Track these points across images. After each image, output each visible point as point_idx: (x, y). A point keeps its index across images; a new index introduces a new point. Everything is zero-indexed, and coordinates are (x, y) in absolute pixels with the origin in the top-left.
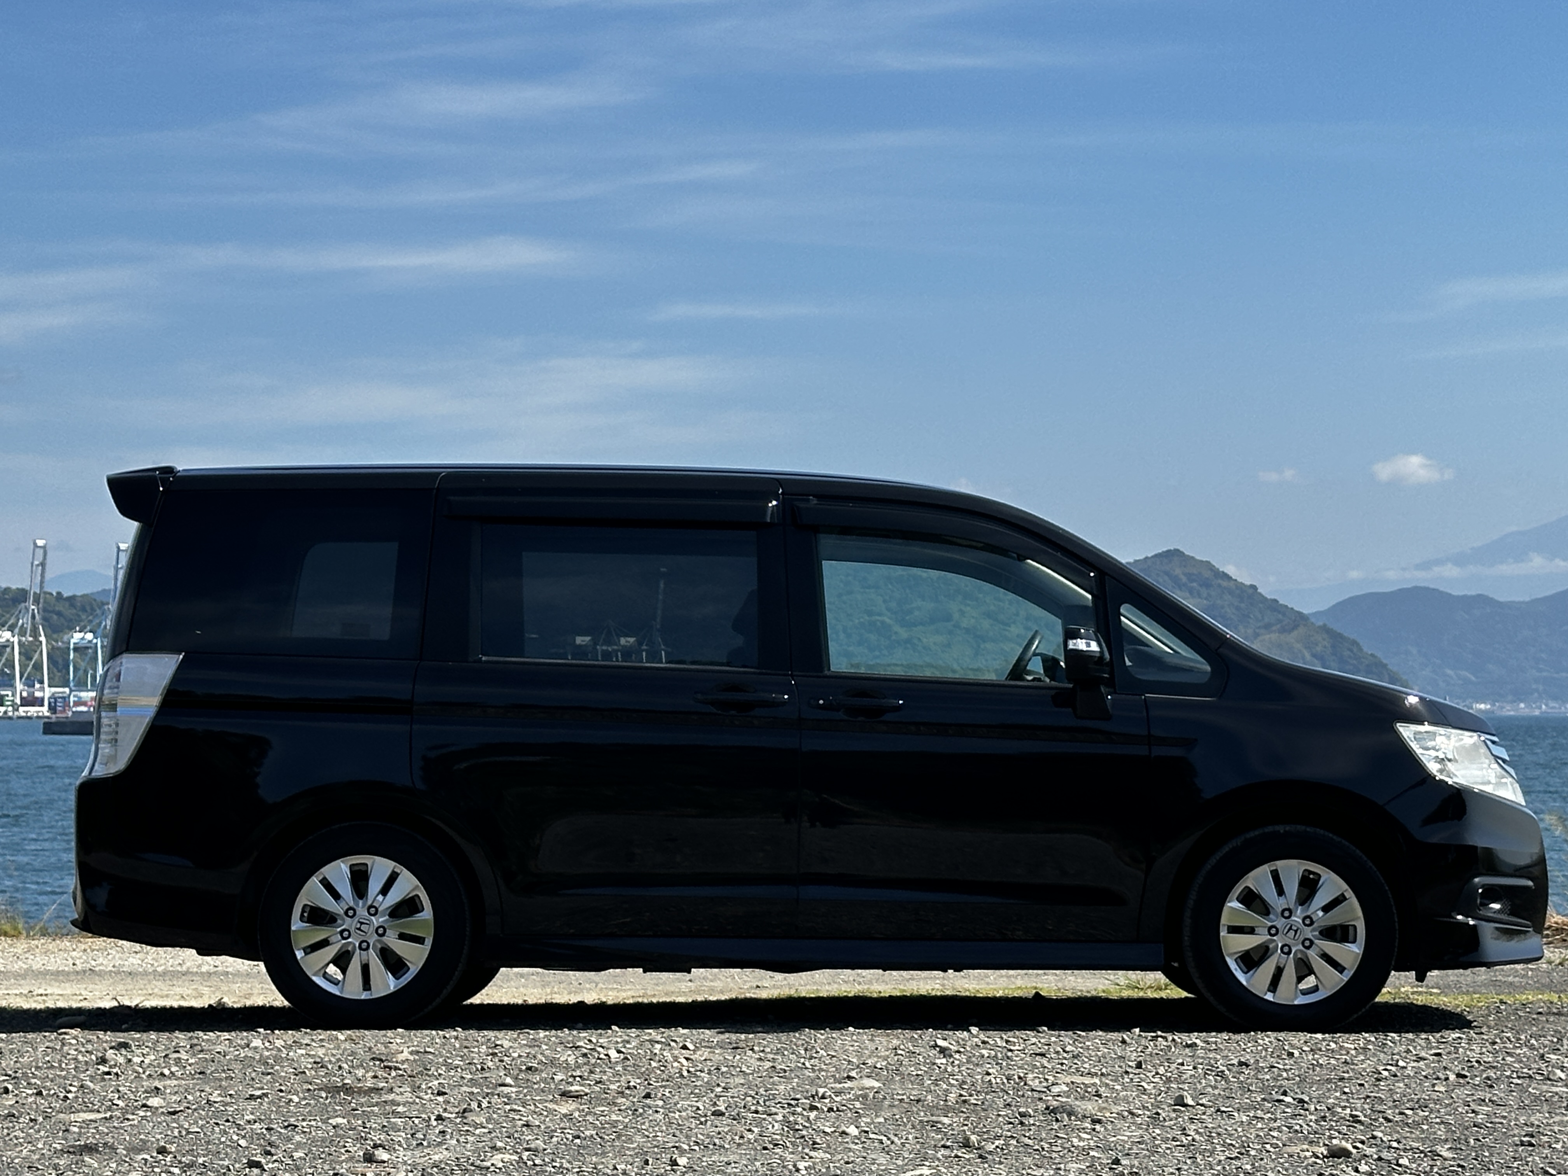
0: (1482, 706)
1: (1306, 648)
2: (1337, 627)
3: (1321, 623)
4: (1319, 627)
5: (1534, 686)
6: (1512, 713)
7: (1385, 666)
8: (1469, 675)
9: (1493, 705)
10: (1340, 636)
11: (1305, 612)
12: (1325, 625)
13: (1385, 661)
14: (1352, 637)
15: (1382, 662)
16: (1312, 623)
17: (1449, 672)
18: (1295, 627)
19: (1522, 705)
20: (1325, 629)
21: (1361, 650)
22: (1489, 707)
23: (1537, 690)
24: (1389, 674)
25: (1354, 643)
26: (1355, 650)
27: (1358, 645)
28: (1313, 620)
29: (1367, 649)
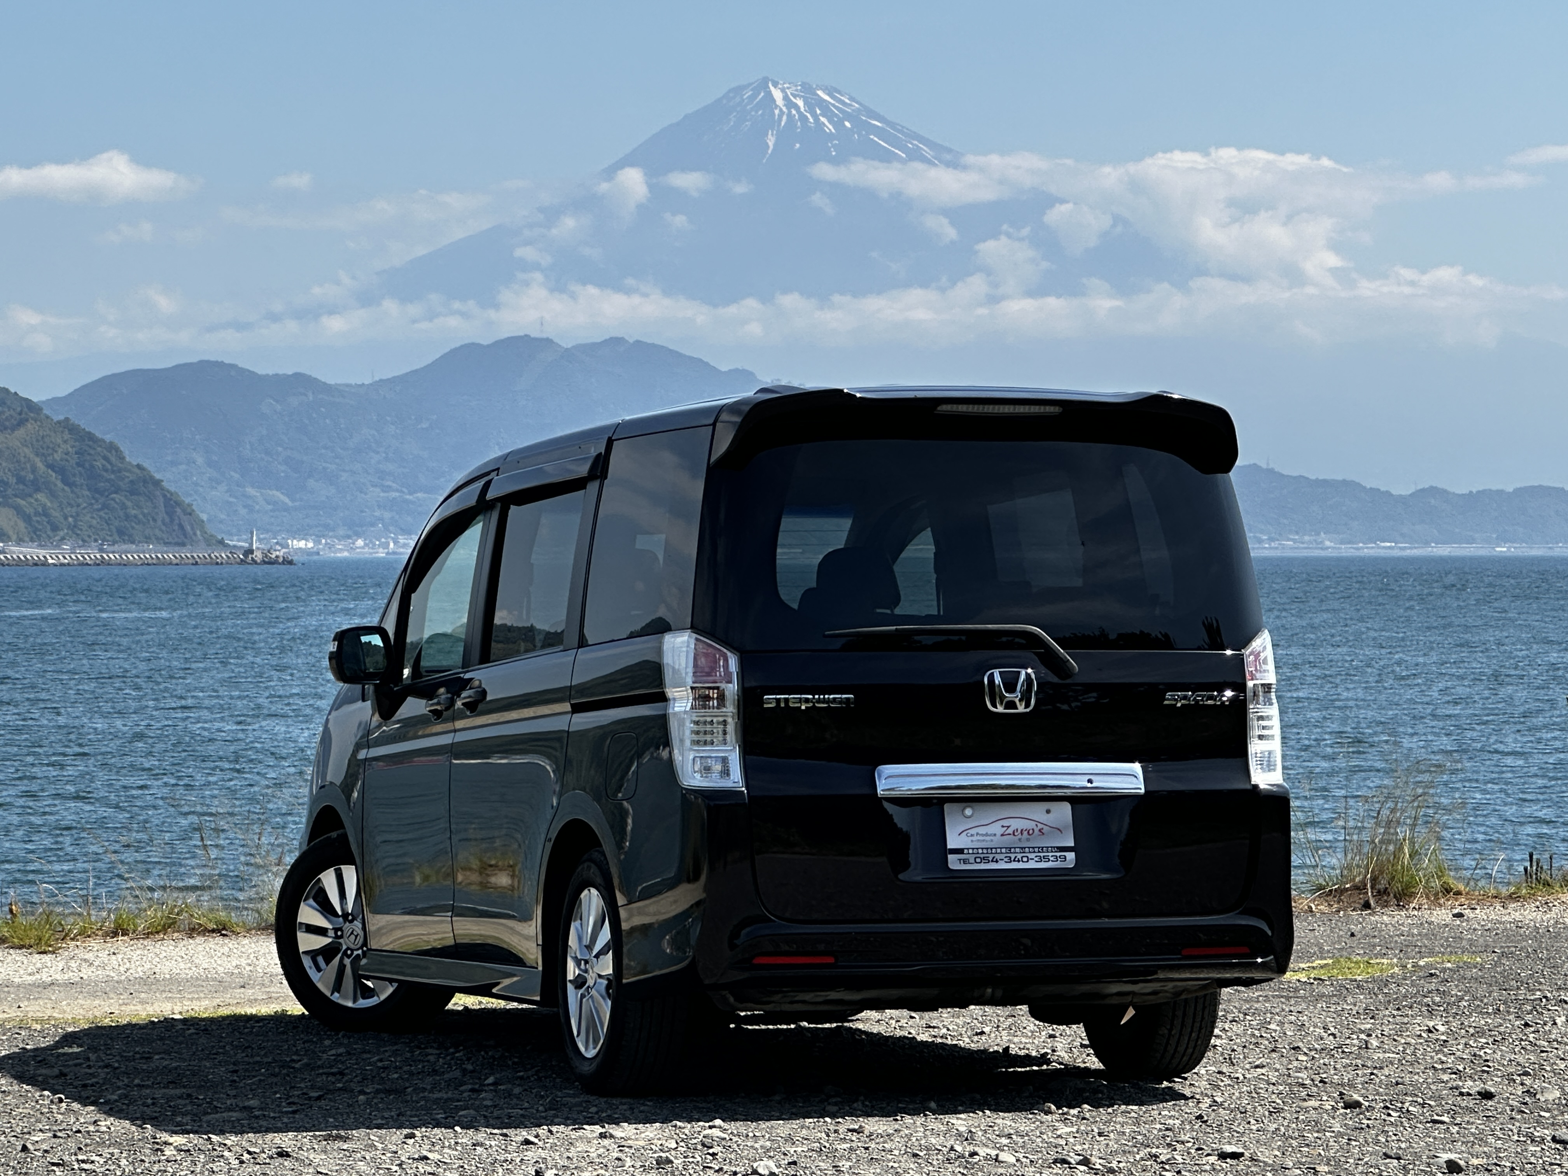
0: (302, 544)
1: (37, 455)
2: (85, 424)
3: (61, 418)
4: (59, 422)
5: (377, 514)
6: (346, 554)
7: (157, 483)
8: (282, 497)
9: (317, 542)
10: (91, 437)
11: (35, 399)
12: (67, 419)
13: (158, 476)
14: (108, 438)
15: (152, 477)
16: (47, 417)
17: (251, 491)
18: (21, 423)
19: (360, 542)
20: (67, 426)
21: (122, 458)
22: (310, 545)
23: (381, 519)
24: (164, 496)
25: (112, 447)
26: (113, 459)
27: (117, 449)
28: (46, 411)
29: (132, 459)
